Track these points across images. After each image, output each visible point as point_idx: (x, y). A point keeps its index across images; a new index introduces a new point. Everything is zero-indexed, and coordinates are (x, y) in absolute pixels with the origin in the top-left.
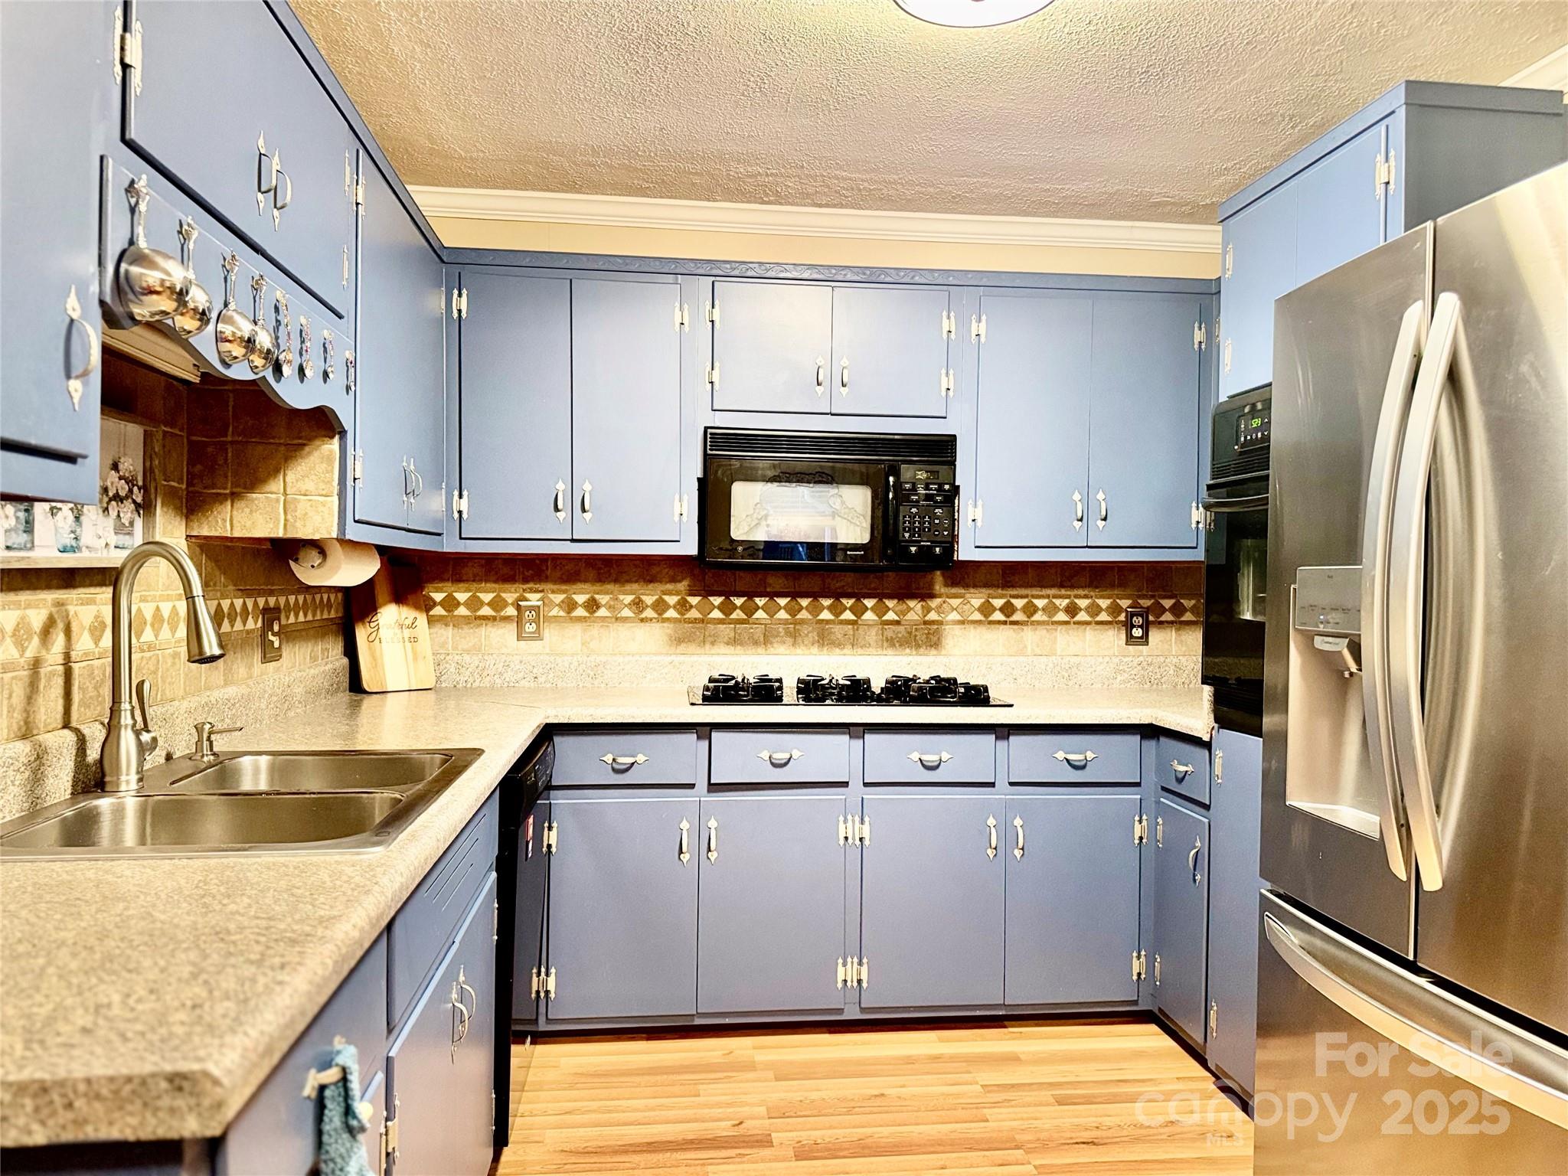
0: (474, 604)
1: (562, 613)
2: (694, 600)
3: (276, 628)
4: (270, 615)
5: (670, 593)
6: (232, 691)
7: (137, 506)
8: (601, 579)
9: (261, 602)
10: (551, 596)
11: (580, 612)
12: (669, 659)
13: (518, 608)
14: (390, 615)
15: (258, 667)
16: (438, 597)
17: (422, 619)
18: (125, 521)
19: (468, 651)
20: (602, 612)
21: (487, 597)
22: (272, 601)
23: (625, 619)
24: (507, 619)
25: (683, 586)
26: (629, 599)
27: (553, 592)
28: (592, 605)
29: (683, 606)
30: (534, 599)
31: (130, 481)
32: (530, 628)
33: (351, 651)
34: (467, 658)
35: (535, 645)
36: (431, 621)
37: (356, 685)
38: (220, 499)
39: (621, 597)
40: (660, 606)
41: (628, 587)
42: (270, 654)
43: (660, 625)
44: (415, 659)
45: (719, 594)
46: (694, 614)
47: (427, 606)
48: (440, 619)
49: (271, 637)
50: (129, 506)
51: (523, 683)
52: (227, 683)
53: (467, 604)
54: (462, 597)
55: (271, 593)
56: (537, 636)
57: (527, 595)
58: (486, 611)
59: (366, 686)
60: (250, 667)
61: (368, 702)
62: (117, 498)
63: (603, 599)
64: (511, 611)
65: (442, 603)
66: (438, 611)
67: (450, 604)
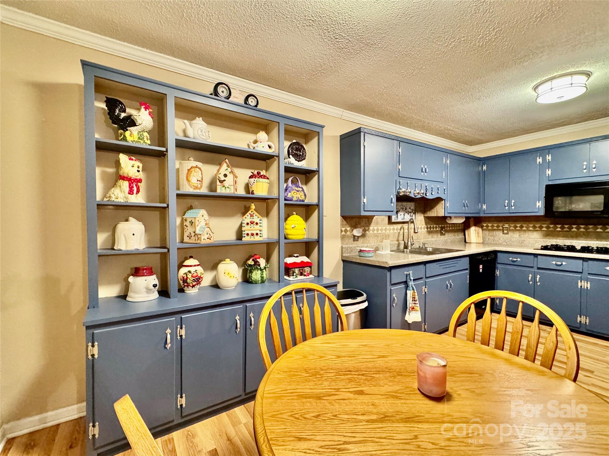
0: (492, 226)
1: (513, 229)
2: (552, 226)
3: (444, 230)
4: (442, 228)
5: (544, 224)
6: (433, 239)
7: (414, 213)
8: (524, 221)
9: (440, 226)
10: (511, 225)
11: (518, 228)
12: (542, 240)
13: (503, 227)
14: (473, 229)
15: (439, 236)
16: (485, 225)
17: (480, 230)
18: (412, 215)
19: (491, 236)
20: (524, 228)
21: (495, 225)
22: (443, 226)
23: (531, 230)
24: (500, 230)
25: (548, 222)
26: (532, 225)
27: (511, 224)
28: (522, 227)
29: (548, 227)
30: (507, 226)
31: (412, 210)
32: (505, 232)
33: (465, 235)
34: (491, 237)
35: (507, 235)
36: (483, 230)
37: (465, 241)
38: (428, 211)
39: (529, 225)
40: (541, 227)
41: (531, 223)
42: (442, 234)
43: (540, 232)
44: (478, 237)
45: (560, 224)
46: (551, 229)
47: (482, 227)
48: (485, 229)
49: (442, 231)
50: (412, 213)
51: (504, 243)
52: (432, 238)
53: (491, 227)
54: (490, 225)
55: (443, 224)
56: (507, 234)
57: (505, 225)
58: (495, 228)
59: (467, 241)
60: (438, 236)
61: (467, 245)
62: (410, 212)
63: (524, 225)
64: (501, 228)
65: (486, 226)
66: (485, 228)
67: (487, 226)
